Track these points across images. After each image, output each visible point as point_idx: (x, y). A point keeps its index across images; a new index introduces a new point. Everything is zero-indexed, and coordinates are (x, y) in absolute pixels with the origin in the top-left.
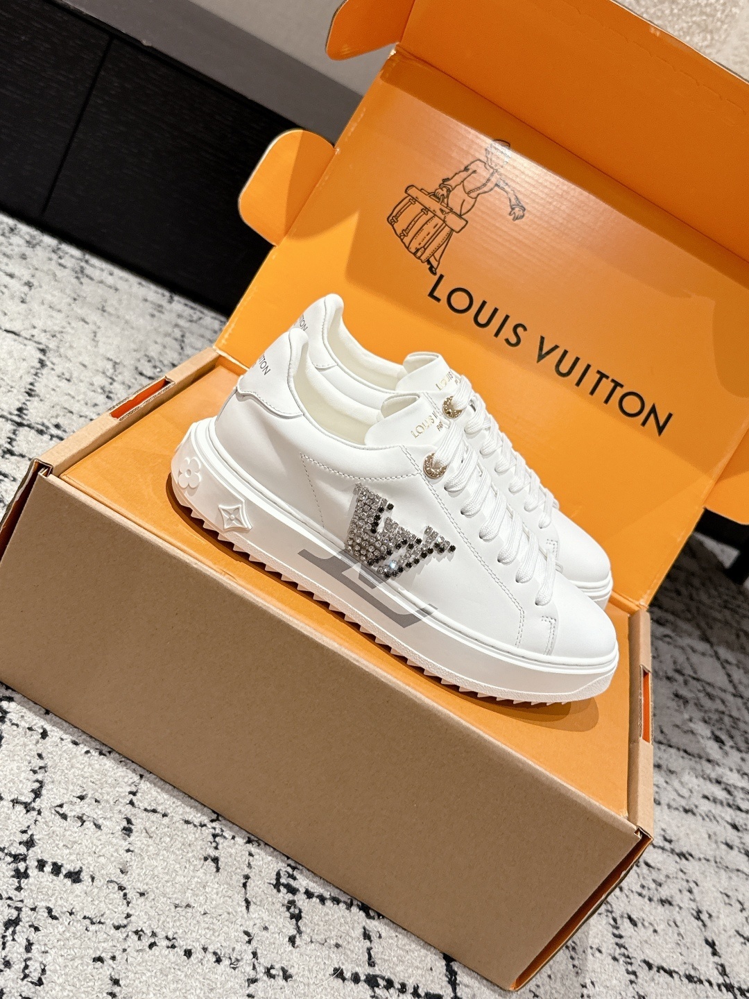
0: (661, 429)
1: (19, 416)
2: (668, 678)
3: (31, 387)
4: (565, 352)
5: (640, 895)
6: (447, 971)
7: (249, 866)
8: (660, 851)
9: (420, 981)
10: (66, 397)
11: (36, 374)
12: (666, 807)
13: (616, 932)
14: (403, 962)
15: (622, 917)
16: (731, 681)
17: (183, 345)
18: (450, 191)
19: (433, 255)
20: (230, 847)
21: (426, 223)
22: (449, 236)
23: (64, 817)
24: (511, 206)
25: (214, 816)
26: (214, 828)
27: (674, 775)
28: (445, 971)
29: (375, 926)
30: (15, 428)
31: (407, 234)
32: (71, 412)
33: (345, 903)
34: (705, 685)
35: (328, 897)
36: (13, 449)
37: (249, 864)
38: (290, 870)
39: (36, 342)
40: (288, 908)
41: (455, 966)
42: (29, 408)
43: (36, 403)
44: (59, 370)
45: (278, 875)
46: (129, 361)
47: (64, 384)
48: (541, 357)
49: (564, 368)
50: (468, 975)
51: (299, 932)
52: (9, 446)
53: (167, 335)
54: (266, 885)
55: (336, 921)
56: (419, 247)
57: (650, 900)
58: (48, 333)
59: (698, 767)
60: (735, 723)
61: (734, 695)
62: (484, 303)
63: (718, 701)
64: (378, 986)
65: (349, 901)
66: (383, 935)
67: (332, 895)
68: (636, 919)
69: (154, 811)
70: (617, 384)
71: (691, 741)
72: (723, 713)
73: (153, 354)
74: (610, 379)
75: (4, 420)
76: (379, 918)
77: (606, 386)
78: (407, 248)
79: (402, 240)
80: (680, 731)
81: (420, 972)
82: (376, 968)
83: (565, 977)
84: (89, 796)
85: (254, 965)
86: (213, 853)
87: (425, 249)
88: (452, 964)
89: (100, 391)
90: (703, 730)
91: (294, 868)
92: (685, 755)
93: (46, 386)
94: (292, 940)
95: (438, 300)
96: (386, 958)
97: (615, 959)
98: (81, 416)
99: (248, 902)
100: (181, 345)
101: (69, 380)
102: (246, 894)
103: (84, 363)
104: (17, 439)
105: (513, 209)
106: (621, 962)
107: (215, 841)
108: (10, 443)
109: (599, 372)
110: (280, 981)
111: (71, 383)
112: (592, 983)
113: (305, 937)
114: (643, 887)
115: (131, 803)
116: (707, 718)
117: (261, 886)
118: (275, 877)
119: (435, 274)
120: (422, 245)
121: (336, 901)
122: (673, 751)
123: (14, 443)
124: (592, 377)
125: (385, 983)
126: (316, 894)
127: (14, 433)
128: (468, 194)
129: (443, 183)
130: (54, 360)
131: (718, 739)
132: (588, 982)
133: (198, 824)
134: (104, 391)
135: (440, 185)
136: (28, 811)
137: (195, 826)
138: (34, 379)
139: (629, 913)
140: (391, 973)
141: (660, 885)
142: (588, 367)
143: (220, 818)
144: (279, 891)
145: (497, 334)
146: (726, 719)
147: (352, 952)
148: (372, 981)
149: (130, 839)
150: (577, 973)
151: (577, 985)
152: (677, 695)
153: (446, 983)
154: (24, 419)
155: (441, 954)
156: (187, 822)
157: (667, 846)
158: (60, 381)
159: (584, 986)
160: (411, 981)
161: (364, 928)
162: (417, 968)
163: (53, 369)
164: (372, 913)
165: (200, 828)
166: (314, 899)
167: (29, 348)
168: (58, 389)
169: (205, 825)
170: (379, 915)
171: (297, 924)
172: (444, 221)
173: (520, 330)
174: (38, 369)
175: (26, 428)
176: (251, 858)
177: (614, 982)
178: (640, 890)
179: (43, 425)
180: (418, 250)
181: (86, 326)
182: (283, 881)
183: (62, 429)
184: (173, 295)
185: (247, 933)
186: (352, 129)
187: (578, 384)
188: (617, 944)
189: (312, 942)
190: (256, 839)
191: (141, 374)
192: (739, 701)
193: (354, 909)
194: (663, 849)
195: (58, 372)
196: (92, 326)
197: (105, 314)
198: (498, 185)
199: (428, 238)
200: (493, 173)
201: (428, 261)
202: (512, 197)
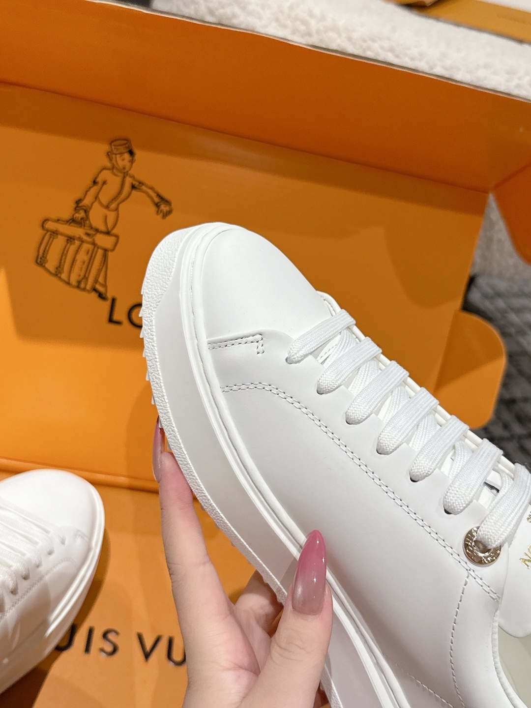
18: (88, 212)
19: (97, 281)
21: (77, 253)
22: (106, 257)
24: (155, 205)
31: (62, 270)
56: (79, 279)
78: (68, 284)
79: (59, 278)
87: (87, 279)
105: (158, 207)
119: (106, 300)
120: (82, 276)
128: (107, 207)
129: (77, 206)
135: (75, 209)
172: (94, 244)
198: (133, 187)
199: (84, 267)
200: (124, 177)
201: (95, 290)
202: (153, 195)
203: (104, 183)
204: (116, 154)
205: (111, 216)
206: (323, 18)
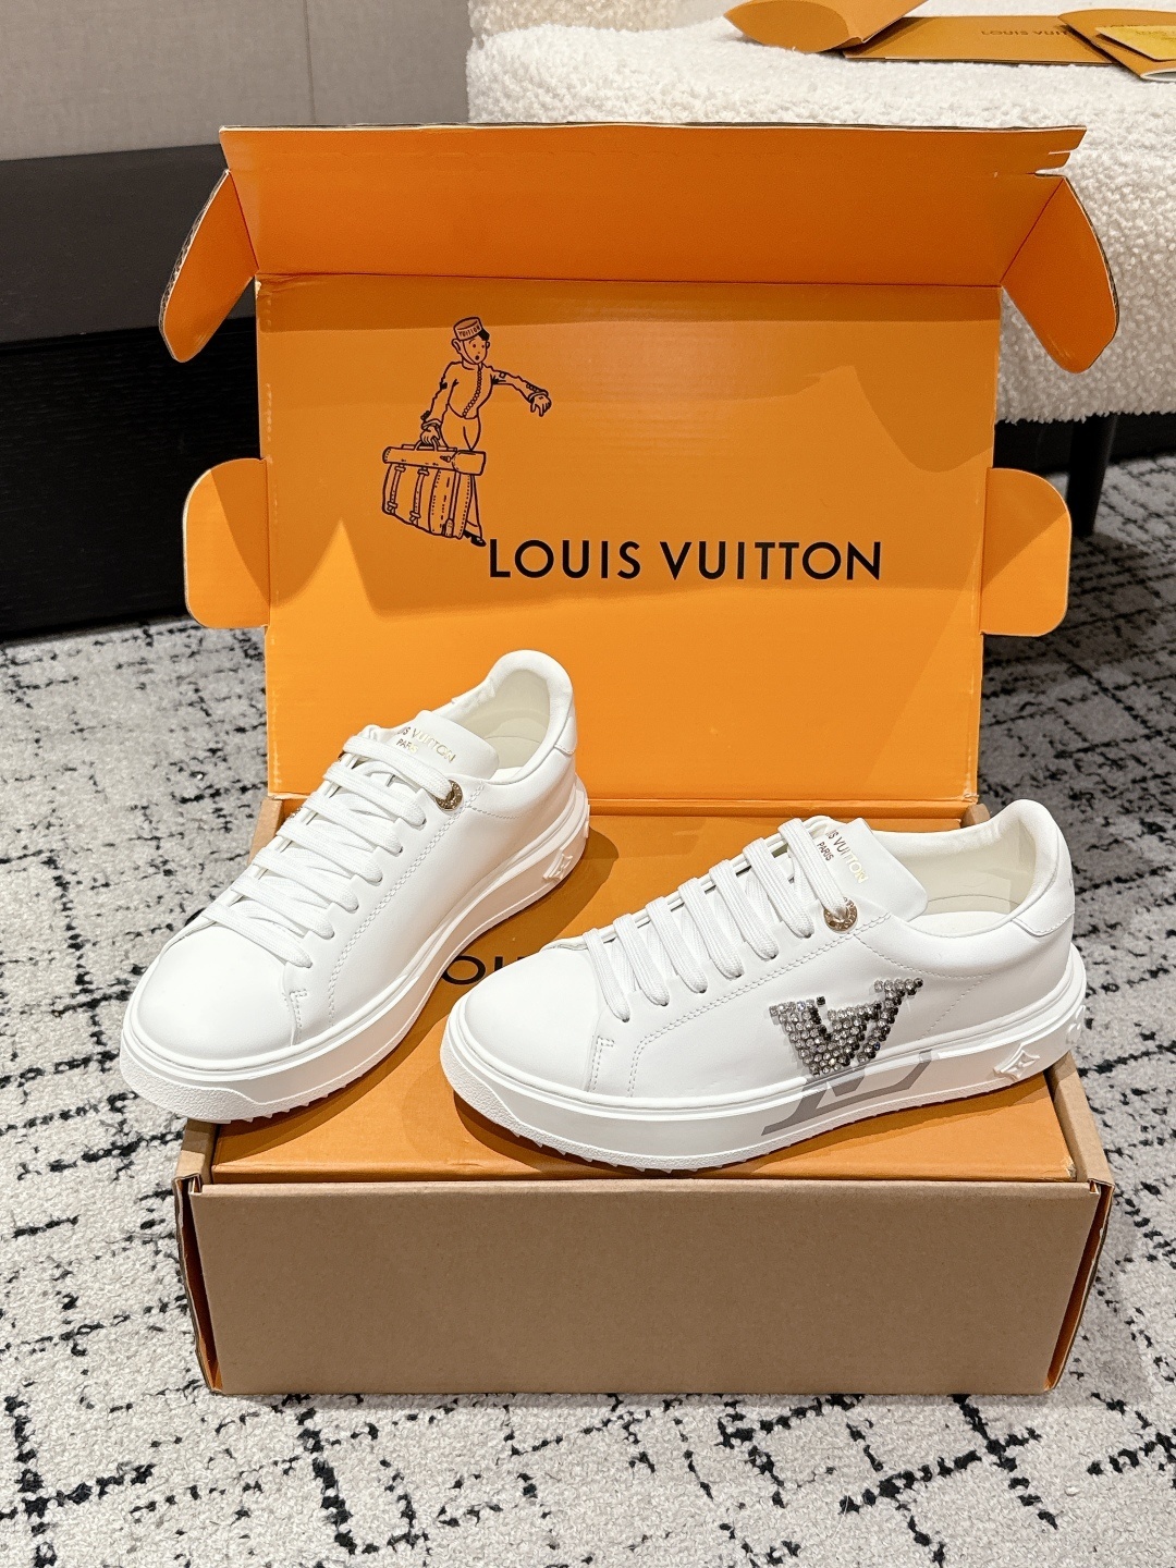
0: (874, 570)
1: (85, 991)
2: (1053, 776)
3: (71, 933)
4: (703, 545)
5: (1146, 1143)
6: (965, 1415)
7: (684, 1438)
8: (1146, 1059)
9: (942, 1451)
10: (120, 915)
11: (65, 909)
12: (1128, 986)
13: (1138, 1219)
14: (911, 1439)
15: (1136, 1191)
16: (1135, 717)
17: (205, 707)
18: (440, 427)
19: (467, 521)
20: (650, 1429)
21: (434, 486)
22: (473, 485)
23: (453, 1522)
24: (527, 399)
25: (613, 1401)
26: (621, 1417)
27: (1119, 927)
28: (963, 1417)
29: (859, 1414)
30: (90, 1014)
31: (419, 513)
32: (139, 934)
33: (811, 1408)
34: (1103, 749)
35: (789, 1414)
36: (108, 1048)
37: (682, 1435)
38: (730, 1410)
39: (33, 855)
40: (753, 1462)
41: (972, 1402)
42: (87, 970)
43: (91, 955)
44: (85, 876)
45: (722, 1427)
46: (158, 793)
47: (104, 896)
48: (675, 569)
49: (712, 567)
50: (991, 1404)
51: (780, 1483)
52: (100, 1049)
53: (177, 706)
54: (714, 1448)
55: (813, 1439)
56: (443, 522)
57: (1161, 1141)
58: (39, 828)
59: (1144, 892)
60: (1165, 783)
61: (1148, 738)
62: (566, 544)
63: (1131, 764)
64: (897, 1490)
65: (815, 1403)
66: (874, 1420)
67: (793, 1408)
68: (1154, 1184)
69: (545, 1443)
70: (789, 547)
71: (1120, 857)
72: (1144, 780)
73: (178, 754)
74: (777, 545)
75: (71, 1012)
76: (859, 1401)
77: (777, 556)
78: (430, 532)
79: (417, 526)
80: (1100, 851)
81: (936, 1438)
82: (886, 1468)
83: (1104, 1326)
84: (466, 1476)
85: (752, 1561)
86: (635, 1451)
87: (453, 520)
88: (967, 1401)
89: (152, 870)
90: (1127, 827)
91: (733, 1405)
92: (1121, 886)
93: (87, 916)
94: (777, 1500)
95: (507, 574)
96: (890, 1447)
97: (1152, 1258)
98: (153, 931)
99: (705, 1487)
100: (202, 708)
101: (107, 885)
102: (698, 1477)
103: (107, 842)
104: (103, 1028)
105: (532, 401)
106: (1160, 1256)
107: (630, 1434)
108: (99, 1042)
109: (758, 545)
110: (789, 1560)
111: (111, 888)
112: (1138, 1311)
113: (788, 1485)
114: (1145, 1129)
115: (515, 1452)
116: (1127, 805)
117: (710, 1456)
118: (718, 1432)
119: (484, 544)
120: (445, 518)
121: (800, 1413)
122: (1103, 890)
123: (104, 1038)
124: (753, 557)
125: (904, 1481)
126: (774, 1421)
127: (95, 1023)
128: (464, 416)
129: (425, 422)
130: (73, 866)
131: (1153, 829)
132: (1132, 1313)
133: (600, 1426)
134: (156, 867)
135: (422, 428)
136: (413, 1545)
137: (599, 1430)
138: (67, 917)
139: (1144, 1181)
140: (905, 1463)
141: (1165, 1111)
142: (741, 546)
143: (620, 1398)
144: (732, 1447)
145: (605, 574)
146: (1153, 786)
147: (849, 1466)
148: (889, 1489)
149: (538, 1500)
150: (1115, 1310)
151: (1122, 1326)
152: (1075, 797)
153: (972, 1432)
154: (91, 991)
155: (950, 1398)
156: (587, 1431)
157: (1151, 1045)
158: (97, 893)
159: (1130, 1322)
160: (931, 1458)
161: (848, 1426)
162: (930, 1435)
163: (79, 883)
164: (848, 1400)
165: (604, 1428)
166: (776, 1428)
167: (31, 869)
168: (103, 911)
169: (609, 1421)
170: (857, 1396)
171: (773, 1476)
172: (455, 470)
173: (630, 551)
174: (62, 896)
175: (103, 1003)
176: (681, 1426)
177: (1164, 1290)
178: (1142, 1136)
179: (119, 982)
180: (444, 527)
181: (75, 774)
182: (730, 1430)
184: (146, 627)
185: (724, 1527)
186: (269, 421)
187: (740, 575)
188: (1146, 1235)
189: (799, 1486)
190: (673, 1397)
191: (184, 801)
192: (1158, 742)
193: (826, 1409)
194: (1147, 1054)
195: (88, 883)
196: (84, 771)
197: (86, 734)
198: (494, 381)
199: (447, 504)
200: (480, 370)
201: (467, 534)
202: (523, 386)
203: (455, 383)
204: (463, 341)
205: (472, 426)
206: (712, 96)
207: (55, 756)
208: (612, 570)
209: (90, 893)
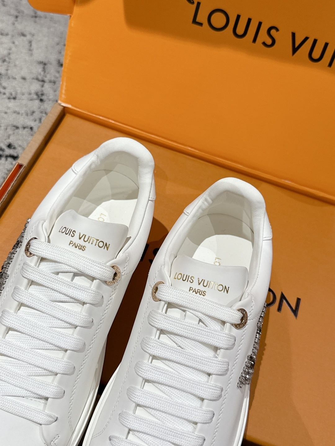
4: (315, 41)
10: (14, 115)
32: (18, 128)
48: (295, 50)
49: (316, 55)
62: (238, 17)
89: (35, 97)
95: (201, 24)
98: (24, 128)
101: (15, 98)
103: (23, 77)
111: (16, 101)
119: (193, 3)
134: (38, 96)
145: (254, 40)
168: (8, 111)
173: (273, 32)
181: (25, 38)
183: (13, 147)
187: (330, 65)
195: (8, 95)
196: (29, 37)
197: (37, 19)
207: (20, 27)
208: (260, 40)
209: (7, 100)
